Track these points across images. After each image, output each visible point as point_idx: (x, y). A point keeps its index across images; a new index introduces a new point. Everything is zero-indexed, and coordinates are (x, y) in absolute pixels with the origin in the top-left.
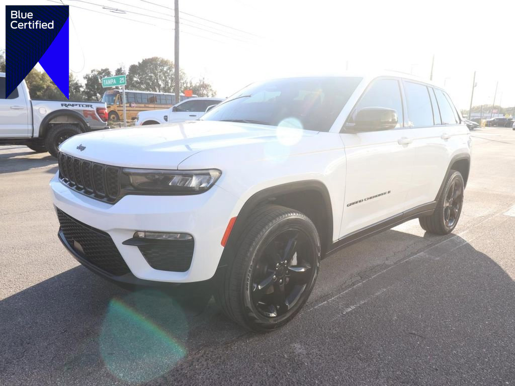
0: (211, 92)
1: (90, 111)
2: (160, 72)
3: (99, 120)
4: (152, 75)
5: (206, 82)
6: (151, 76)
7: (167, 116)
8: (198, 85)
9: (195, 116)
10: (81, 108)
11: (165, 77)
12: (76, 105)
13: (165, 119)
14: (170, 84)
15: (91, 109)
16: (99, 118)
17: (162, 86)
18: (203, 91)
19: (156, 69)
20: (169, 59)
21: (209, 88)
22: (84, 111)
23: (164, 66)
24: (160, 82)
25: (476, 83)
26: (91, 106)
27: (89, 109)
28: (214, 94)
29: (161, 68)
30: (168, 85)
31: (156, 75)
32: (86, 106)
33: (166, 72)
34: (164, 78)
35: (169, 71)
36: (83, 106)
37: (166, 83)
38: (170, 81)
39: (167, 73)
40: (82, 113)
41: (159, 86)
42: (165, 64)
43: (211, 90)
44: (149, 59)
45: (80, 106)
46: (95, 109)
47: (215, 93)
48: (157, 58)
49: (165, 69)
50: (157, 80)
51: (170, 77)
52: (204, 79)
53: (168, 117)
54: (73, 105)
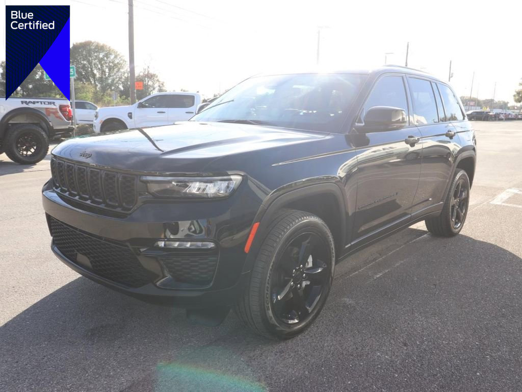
0: (158, 83)
1: (53, 109)
2: (95, 59)
3: (62, 119)
4: (85, 62)
5: (152, 71)
6: (84, 65)
7: (131, 113)
8: (142, 74)
9: (165, 112)
10: (43, 106)
11: (102, 65)
12: (38, 102)
13: (129, 116)
14: (107, 74)
15: (54, 107)
16: (63, 117)
17: (98, 75)
18: (148, 82)
19: (90, 56)
20: (105, 44)
21: (156, 79)
22: (47, 109)
23: (100, 52)
24: (95, 72)
25: (452, 74)
26: (54, 103)
27: (52, 106)
28: (161, 85)
29: (96, 54)
30: (105, 75)
31: (90, 63)
32: (49, 104)
33: (102, 59)
34: (99, 66)
35: (105, 58)
36: (44, 104)
37: (103, 72)
38: (107, 70)
39: (104, 60)
40: (44, 112)
41: (94, 75)
42: (101, 49)
43: (158, 80)
44: (81, 44)
45: (41, 103)
46: (57, 107)
47: (163, 84)
48: (91, 42)
49: (101, 56)
50: (91, 69)
51: (107, 65)
52: (148, 67)
53: (133, 114)
54: (34, 103)
